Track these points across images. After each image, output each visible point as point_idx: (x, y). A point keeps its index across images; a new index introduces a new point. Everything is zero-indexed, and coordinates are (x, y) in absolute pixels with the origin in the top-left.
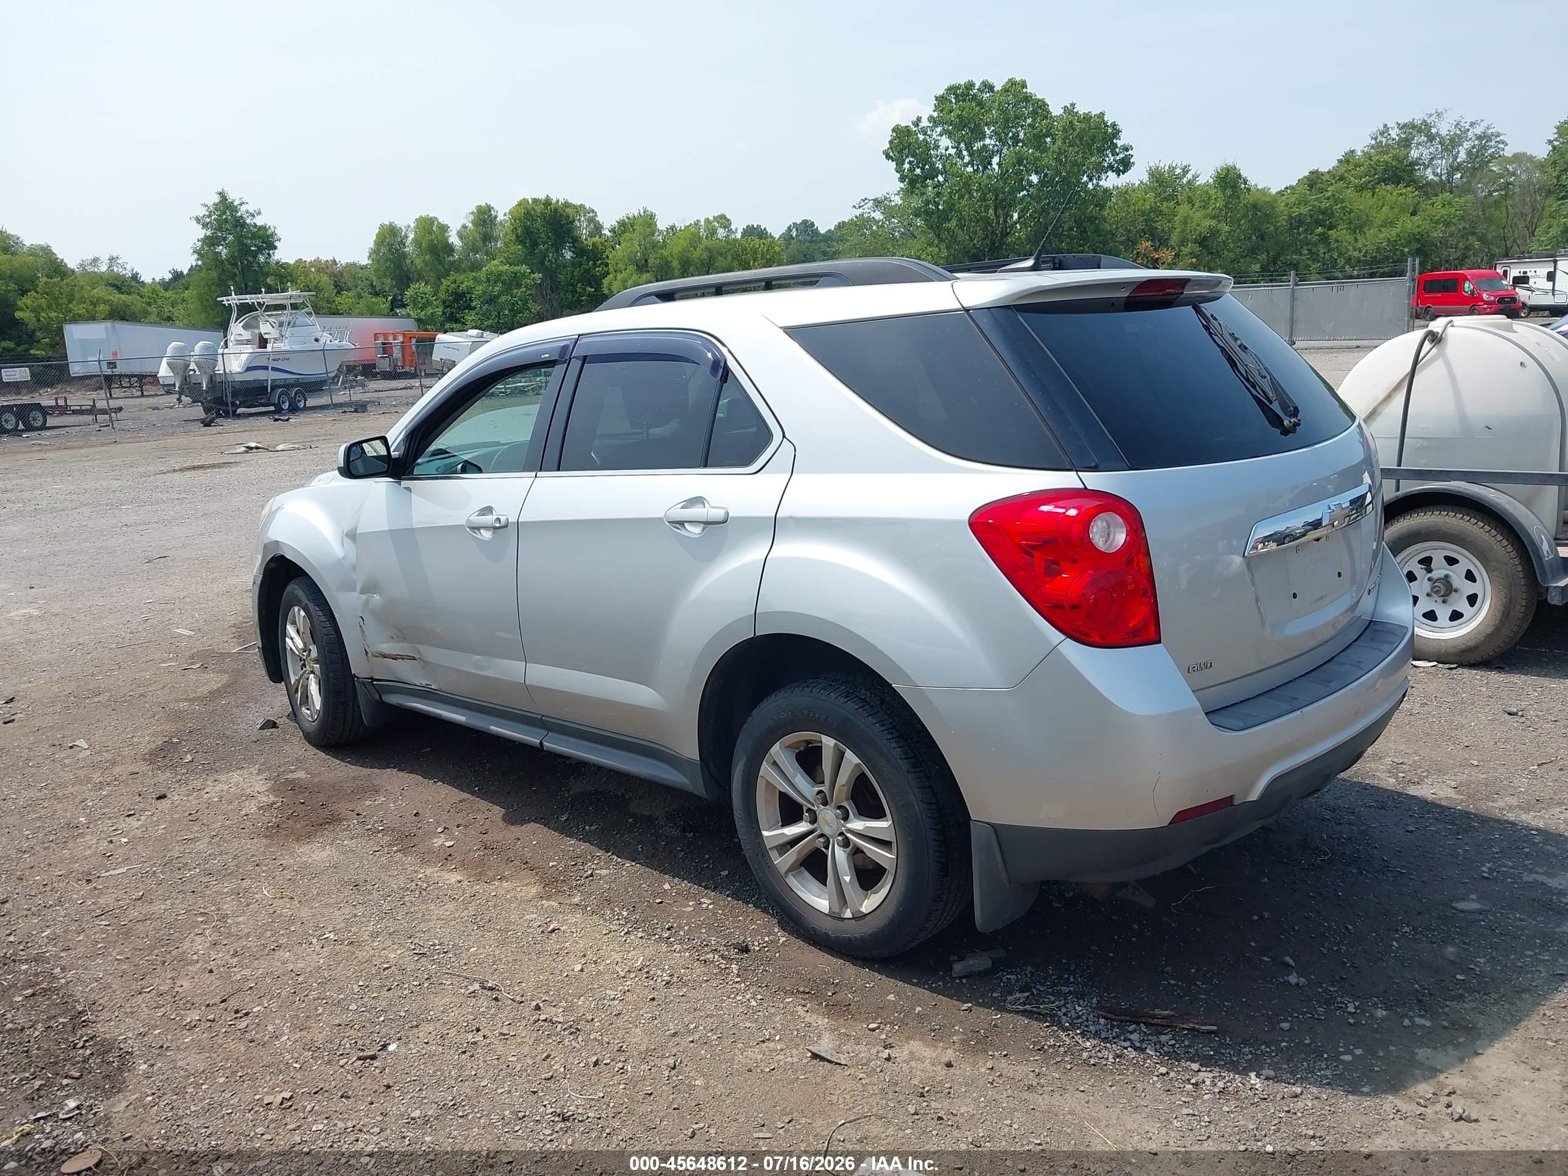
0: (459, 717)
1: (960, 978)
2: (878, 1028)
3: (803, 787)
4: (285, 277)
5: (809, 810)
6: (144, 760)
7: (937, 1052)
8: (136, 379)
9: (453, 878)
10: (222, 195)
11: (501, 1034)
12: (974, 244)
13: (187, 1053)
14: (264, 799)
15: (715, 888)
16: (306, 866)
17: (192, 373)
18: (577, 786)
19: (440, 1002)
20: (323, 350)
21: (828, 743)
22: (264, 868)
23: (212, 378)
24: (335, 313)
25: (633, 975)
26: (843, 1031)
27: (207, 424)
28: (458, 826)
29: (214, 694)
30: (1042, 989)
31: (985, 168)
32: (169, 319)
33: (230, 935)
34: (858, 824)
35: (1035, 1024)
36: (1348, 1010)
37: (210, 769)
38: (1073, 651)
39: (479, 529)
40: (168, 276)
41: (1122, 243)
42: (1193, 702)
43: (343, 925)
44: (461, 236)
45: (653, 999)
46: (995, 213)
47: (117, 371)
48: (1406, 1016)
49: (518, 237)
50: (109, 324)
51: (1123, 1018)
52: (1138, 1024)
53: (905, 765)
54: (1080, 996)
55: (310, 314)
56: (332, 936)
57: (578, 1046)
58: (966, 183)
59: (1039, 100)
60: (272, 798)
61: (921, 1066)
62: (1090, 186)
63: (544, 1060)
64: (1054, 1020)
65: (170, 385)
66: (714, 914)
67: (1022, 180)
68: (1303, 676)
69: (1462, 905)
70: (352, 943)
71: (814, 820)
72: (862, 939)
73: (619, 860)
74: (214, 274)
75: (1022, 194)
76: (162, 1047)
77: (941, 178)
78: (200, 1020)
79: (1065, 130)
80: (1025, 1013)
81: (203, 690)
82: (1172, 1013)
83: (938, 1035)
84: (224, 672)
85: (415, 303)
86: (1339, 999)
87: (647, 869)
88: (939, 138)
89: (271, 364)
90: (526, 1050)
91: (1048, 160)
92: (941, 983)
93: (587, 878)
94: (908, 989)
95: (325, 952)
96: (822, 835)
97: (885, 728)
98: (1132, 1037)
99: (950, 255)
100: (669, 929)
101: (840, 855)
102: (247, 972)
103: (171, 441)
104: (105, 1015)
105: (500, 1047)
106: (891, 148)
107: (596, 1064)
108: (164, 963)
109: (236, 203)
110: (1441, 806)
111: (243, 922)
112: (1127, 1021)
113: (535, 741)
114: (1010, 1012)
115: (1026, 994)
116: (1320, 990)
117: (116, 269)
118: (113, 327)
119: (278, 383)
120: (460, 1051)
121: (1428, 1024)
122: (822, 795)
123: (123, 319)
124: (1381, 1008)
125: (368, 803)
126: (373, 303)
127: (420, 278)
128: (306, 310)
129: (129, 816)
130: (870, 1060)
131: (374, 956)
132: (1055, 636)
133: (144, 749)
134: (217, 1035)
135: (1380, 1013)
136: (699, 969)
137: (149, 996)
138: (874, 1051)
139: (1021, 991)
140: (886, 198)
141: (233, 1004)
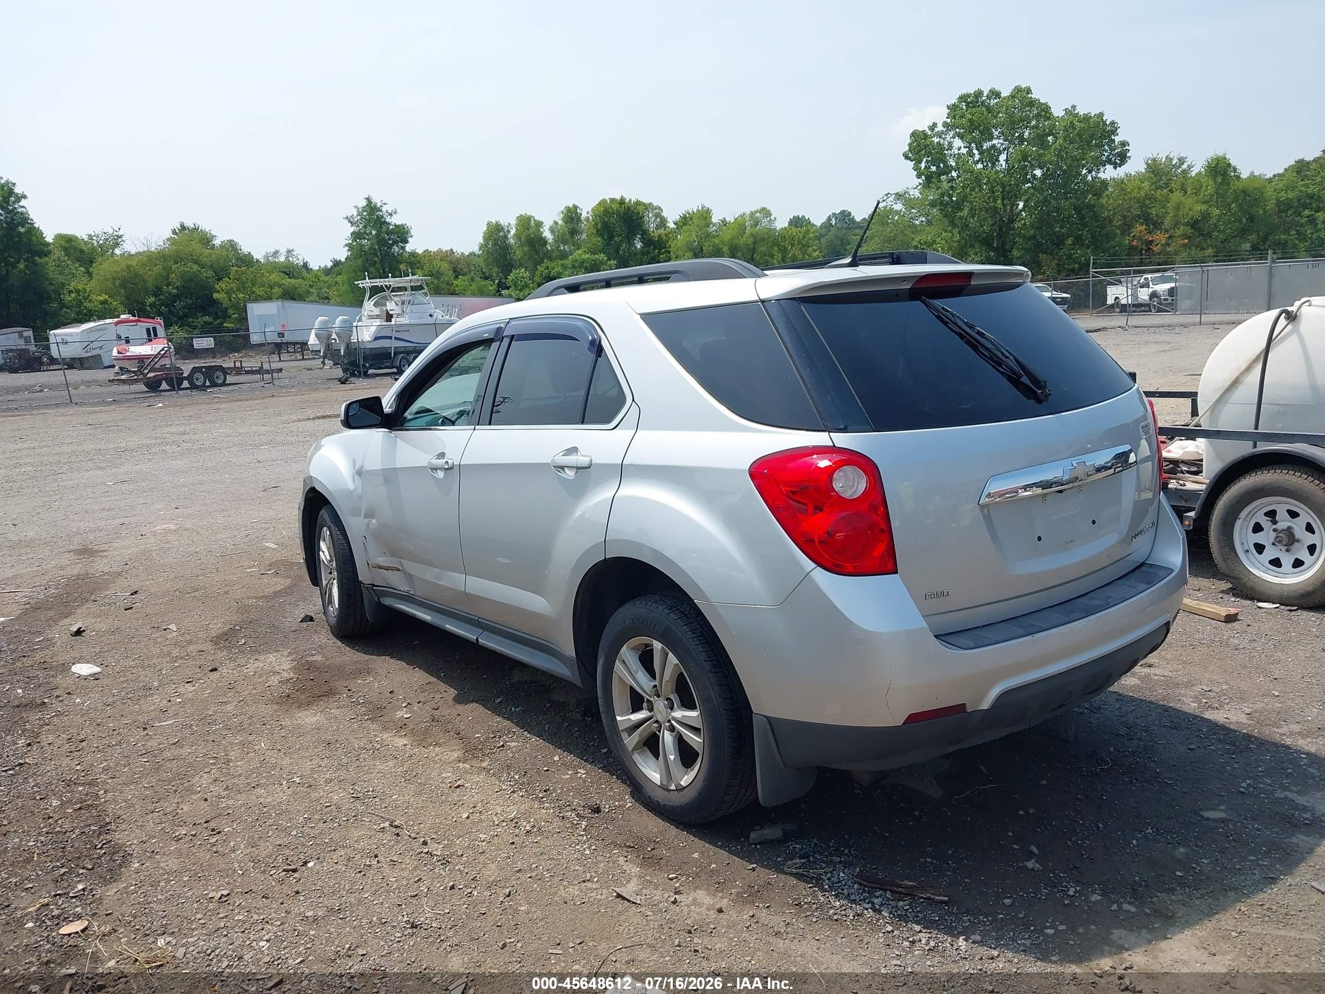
0: (426, 616)
1: (756, 844)
2: (676, 878)
3: (644, 682)
4: (415, 264)
5: (648, 700)
6: (211, 641)
7: (716, 900)
8: (299, 346)
9: (401, 742)
10: (369, 200)
11: (391, 860)
12: (984, 230)
13: (169, 858)
14: (286, 675)
15: (593, 762)
16: (299, 727)
17: (333, 341)
18: (517, 677)
19: (356, 834)
20: (435, 324)
21: (657, 646)
22: (268, 727)
23: (348, 346)
24: (453, 293)
25: (504, 824)
26: (648, 878)
27: (343, 381)
28: (419, 702)
29: (276, 594)
30: (818, 857)
31: (994, 164)
32: (327, 298)
33: (229, 774)
34: (678, 714)
35: (802, 885)
36: (1069, 893)
37: (255, 651)
38: (821, 577)
39: (436, 469)
40: (330, 264)
41: (1118, 227)
42: (923, 624)
43: (309, 772)
44: (552, 230)
45: (513, 843)
46: (1003, 203)
47: (285, 340)
48: (1116, 902)
49: (598, 231)
50: (280, 303)
51: (874, 885)
52: (885, 891)
53: (707, 666)
54: (847, 865)
55: (426, 294)
56: (298, 780)
57: (444, 874)
58: (977, 179)
59: (1043, 104)
60: (292, 675)
61: (698, 910)
62: (1089, 178)
63: (416, 882)
64: (817, 881)
65: (316, 351)
66: (584, 782)
67: (1027, 174)
68: (1051, 607)
69: (1207, 814)
70: (310, 786)
71: (651, 709)
72: (681, 807)
73: (528, 735)
74: (360, 262)
75: (1027, 185)
76: (153, 852)
77: (954, 174)
78: (186, 835)
79: (1066, 130)
80: (799, 876)
81: (269, 591)
82: (915, 884)
83: (721, 886)
84: (289, 577)
85: (516, 285)
86: (1065, 884)
87: (548, 744)
88: (952, 140)
89: (395, 335)
90: (405, 874)
91: (1050, 156)
92: (739, 847)
93: (499, 747)
94: (711, 849)
95: (289, 792)
96: (657, 722)
97: (695, 635)
98: (876, 901)
99: (962, 238)
100: (545, 791)
101: (668, 738)
102: (230, 802)
103: (315, 395)
104: (123, 826)
105: (387, 870)
106: (910, 151)
107: (452, 888)
108: (176, 791)
109: (378, 205)
110: (1228, 729)
111: (240, 766)
112: (877, 888)
113: (473, 638)
114: (786, 873)
115: (803, 861)
116: (1052, 875)
117: (291, 259)
118: (283, 305)
119: (399, 350)
120: (358, 870)
121: (1133, 909)
122: (655, 689)
123: (293, 298)
124: (1098, 894)
125: (359, 681)
126: (485, 286)
127: (521, 265)
128: (423, 291)
129: (188, 682)
130: (660, 902)
131: (323, 796)
132: (808, 564)
133: (214, 633)
134: (193, 846)
135: (1096, 897)
136: (557, 823)
137: (157, 814)
138: (666, 896)
139: (801, 858)
140: (905, 193)
141: (212, 825)
